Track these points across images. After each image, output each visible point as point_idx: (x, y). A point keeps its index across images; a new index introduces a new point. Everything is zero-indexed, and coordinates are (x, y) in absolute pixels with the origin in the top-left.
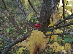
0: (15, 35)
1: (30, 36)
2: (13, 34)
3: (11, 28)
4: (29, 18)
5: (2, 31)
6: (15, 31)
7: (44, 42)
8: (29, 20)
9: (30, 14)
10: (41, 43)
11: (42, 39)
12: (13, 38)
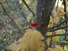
0: (17, 36)
1: (23, 36)
2: (16, 35)
3: (13, 29)
4: (29, 18)
5: (6, 33)
6: (17, 32)
7: (41, 46)
8: (28, 21)
9: (29, 15)
10: (36, 48)
11: (39, 41)
12: (16, 39)
